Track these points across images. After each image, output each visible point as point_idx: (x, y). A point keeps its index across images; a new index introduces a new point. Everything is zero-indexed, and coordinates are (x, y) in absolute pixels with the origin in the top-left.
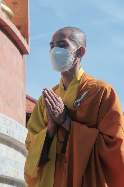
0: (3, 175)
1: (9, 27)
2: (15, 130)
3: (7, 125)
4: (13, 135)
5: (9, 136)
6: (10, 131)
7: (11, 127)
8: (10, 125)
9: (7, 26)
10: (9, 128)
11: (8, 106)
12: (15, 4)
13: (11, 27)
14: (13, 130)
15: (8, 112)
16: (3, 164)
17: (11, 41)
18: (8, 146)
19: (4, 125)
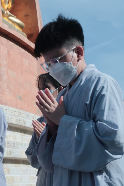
0: (16, 158)
1: (14, 35)
2: (26, 119)
3: (16, 116)
4: (25, 123)
5: (19, 125)
6: (20, 120)
7: (21, 117)
8: (20, 116)
9: (11, 34)
10: (19, 118)
11: (21, 100)
12: (27, 16)
13: (15, 35)
14: (23, 119)
15: (21, 105)
16: (15, 149)
17: (20, 46)
18: (23, 133)
19: (12, 116)
